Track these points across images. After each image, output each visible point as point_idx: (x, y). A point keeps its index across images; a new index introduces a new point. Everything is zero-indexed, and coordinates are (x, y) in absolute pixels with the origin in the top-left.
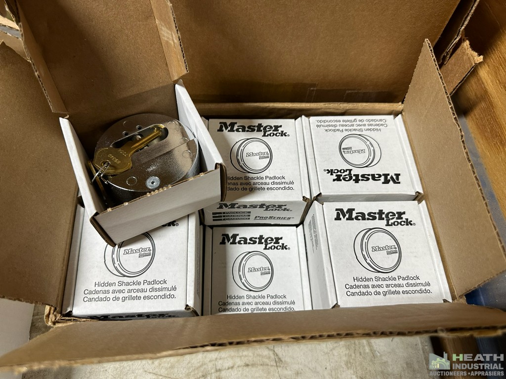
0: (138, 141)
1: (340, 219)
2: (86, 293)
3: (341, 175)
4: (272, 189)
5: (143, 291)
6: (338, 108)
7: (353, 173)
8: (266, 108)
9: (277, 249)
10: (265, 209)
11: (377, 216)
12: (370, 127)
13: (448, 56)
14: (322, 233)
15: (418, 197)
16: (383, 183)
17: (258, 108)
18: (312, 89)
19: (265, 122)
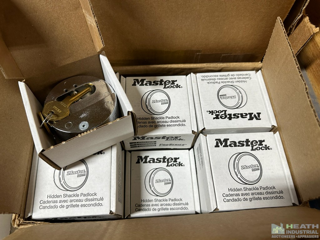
0: (74, 96)
1: (219, 146)
2: (41, 203)
3: (219, 115)
4: (170, 126)
5: (80, 201)
6: (216, 66)
7: (227, 113)
8: (166, 68)
9: (176, 166)
10: (166, 139)
11: (245, 143)
12: (239, 80)
13: (294, 28)
14: (206, 156)
15: (273, 129)
16: (249, 120)
17: (160, 68)
18: (198, 54)
19: (165, 78)
